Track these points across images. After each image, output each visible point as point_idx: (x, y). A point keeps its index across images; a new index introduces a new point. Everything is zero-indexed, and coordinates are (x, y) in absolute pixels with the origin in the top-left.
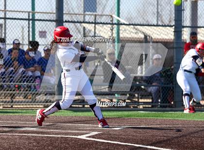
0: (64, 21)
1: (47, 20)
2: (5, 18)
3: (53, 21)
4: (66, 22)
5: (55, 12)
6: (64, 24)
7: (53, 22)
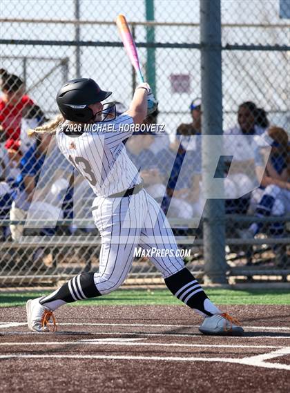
0: (224, 45)
1: (177, 46)
2: (78, 43)
3: (193, 46)
4: (229, 47)
5: (197, 20)
6: (224, 53)
7: (194, 50)
